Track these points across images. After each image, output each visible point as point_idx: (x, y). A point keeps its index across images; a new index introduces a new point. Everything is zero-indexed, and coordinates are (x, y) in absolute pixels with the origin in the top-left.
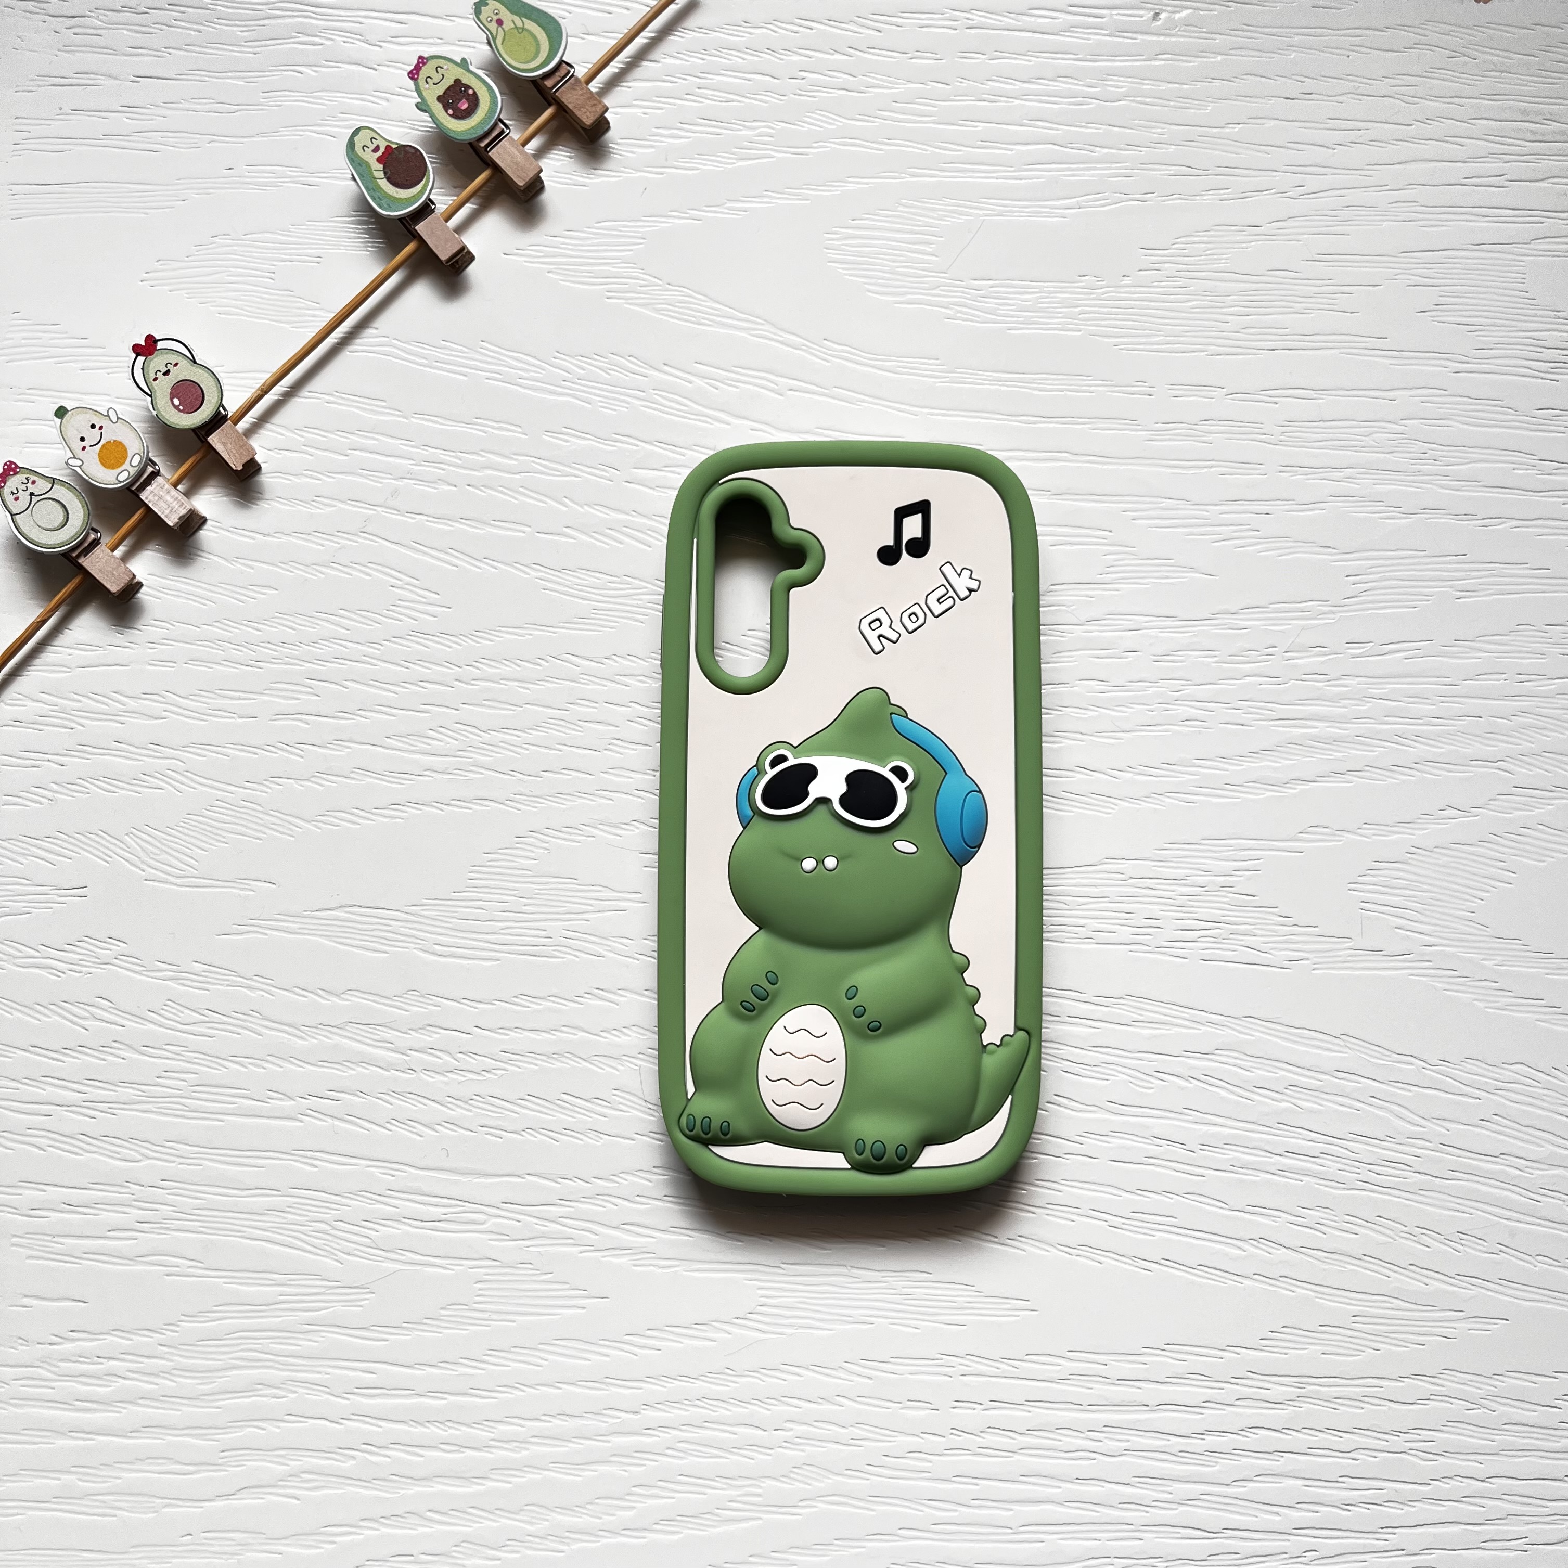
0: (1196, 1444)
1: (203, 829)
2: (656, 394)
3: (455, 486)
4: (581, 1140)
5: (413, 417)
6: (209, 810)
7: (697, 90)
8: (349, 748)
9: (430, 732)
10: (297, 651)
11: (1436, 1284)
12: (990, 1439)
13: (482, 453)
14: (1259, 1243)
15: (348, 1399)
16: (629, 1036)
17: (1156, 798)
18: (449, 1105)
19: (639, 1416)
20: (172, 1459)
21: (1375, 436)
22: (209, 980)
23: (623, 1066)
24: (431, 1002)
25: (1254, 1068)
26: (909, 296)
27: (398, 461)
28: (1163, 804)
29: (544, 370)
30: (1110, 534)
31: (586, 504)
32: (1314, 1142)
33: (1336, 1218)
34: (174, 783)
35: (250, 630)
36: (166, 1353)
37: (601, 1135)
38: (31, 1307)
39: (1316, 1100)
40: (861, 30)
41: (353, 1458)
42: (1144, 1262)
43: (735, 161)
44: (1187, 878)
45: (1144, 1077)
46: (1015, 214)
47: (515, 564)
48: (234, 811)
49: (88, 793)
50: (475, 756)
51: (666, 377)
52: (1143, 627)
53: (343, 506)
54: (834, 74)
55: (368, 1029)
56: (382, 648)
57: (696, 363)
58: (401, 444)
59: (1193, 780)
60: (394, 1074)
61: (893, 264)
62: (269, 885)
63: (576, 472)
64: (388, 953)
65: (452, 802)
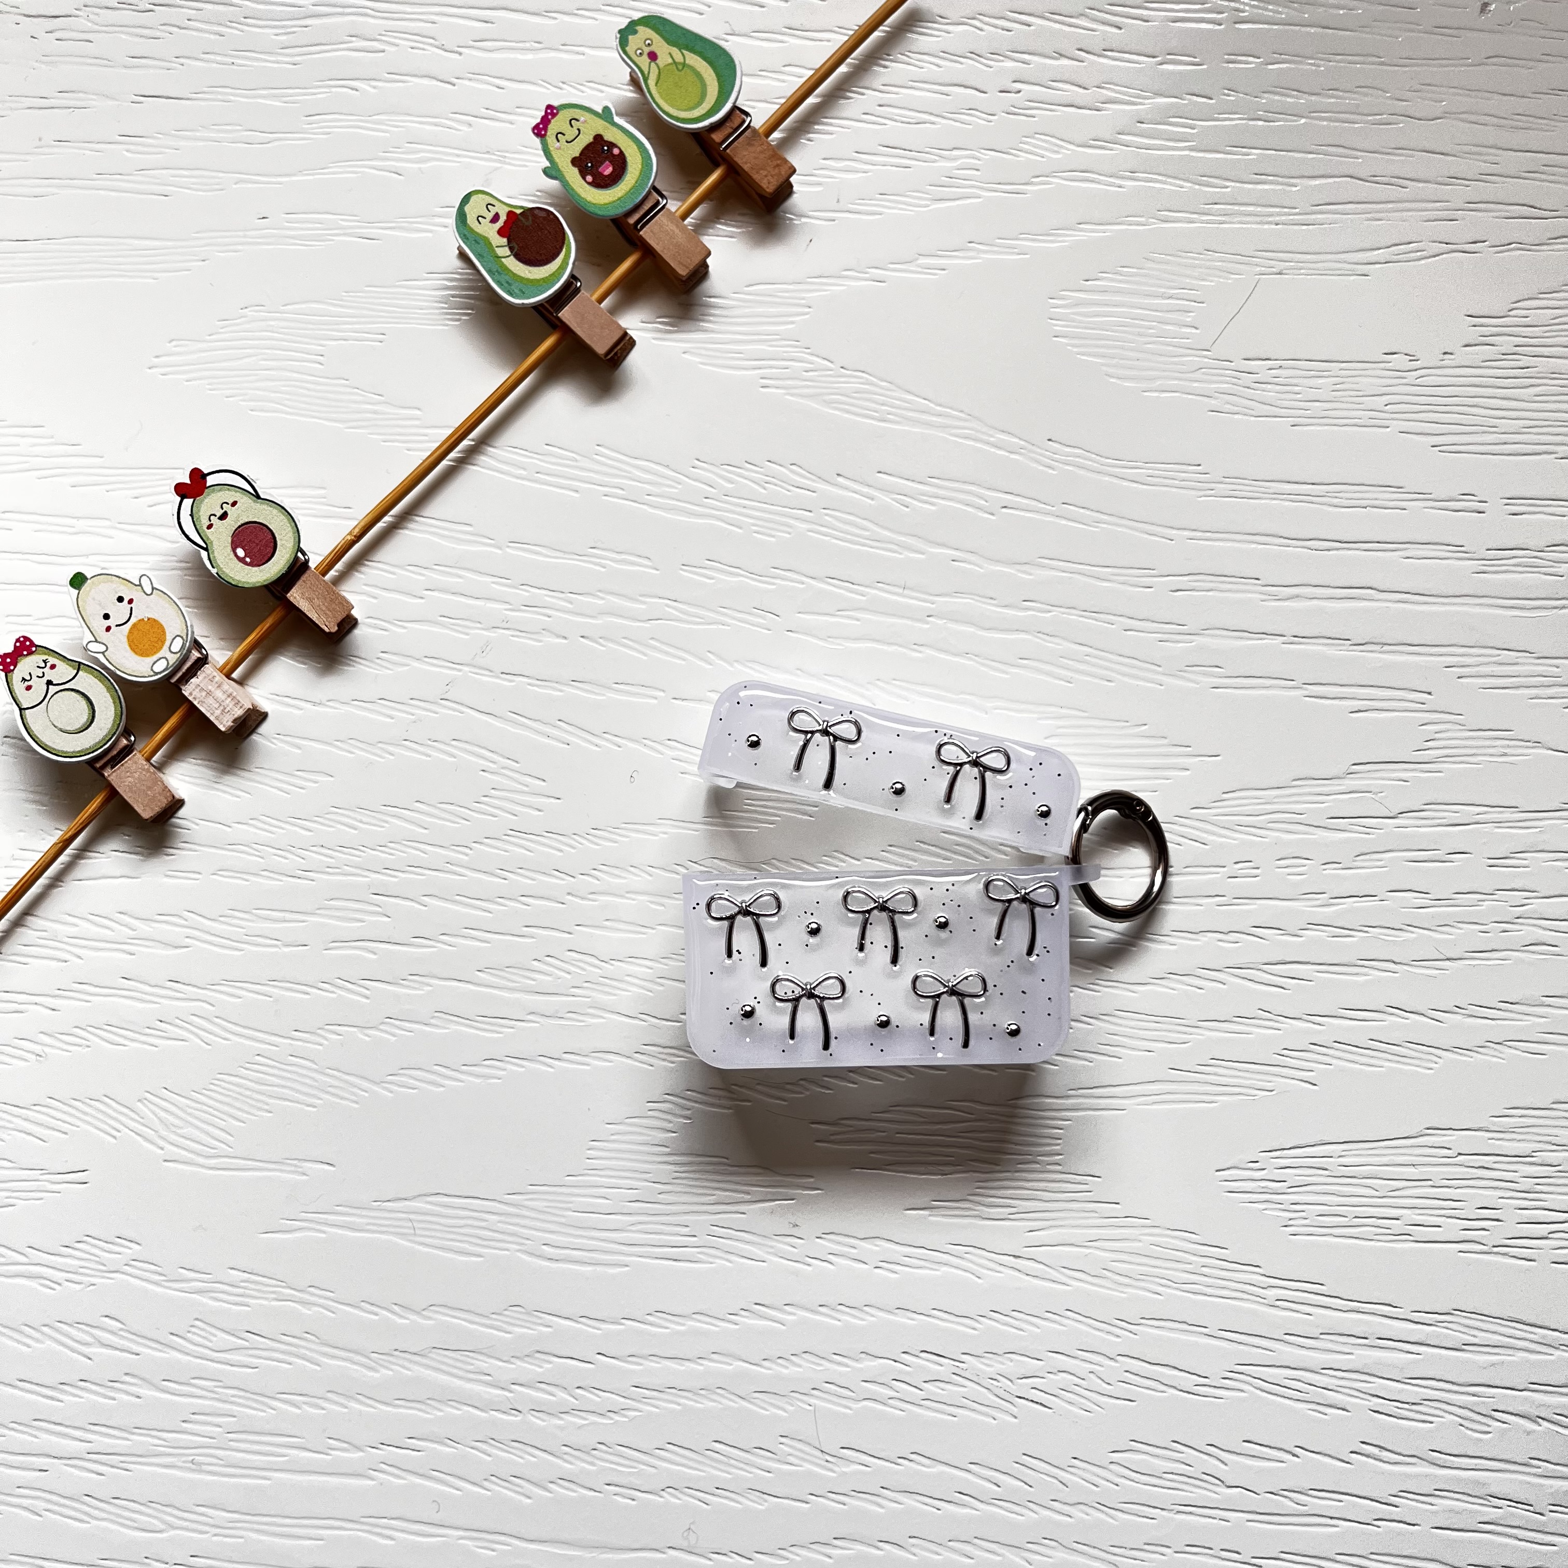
1: (239, 1093)
2: (827, 515)
3: (565, 638)
4: (738, 1502)
5: (508, 547)
6: (247, 1069)
7: (878, 108)
8: (429, 985)
9: (535, 963)
10: (359, 857)
13: (598, 593)
16: (800, 1366)
17: (1493, 1048)
18: (565, 1457)
22: (251, 1292)
23: (792, 1405)
24: (539, 1321)
26: (1159, 383)
27: (490, 605)
28: (1501, 1055)
29: (680, 483)
30: (1429, 697)
31: (736, 661)
34: (201, 1033)
35: (296, 829)
37: (765, 1496)
40: (1094, 26)
43: (929, 203)
44: (1534, 1154)
45: (1480, 1418)
46: (1302, 271)
47: (644, 741)
48: (279, 1069)
49: (88, 1047)
50: (594, 994)
51: (840, 492)
52: (1474, 821)
53: (416, 664)
54: (1060, 85)
55: (459, 1357)
56: (471, 852)
57: (879, 472)
58: (493, 583)
59: (1539, 1024)
60: (493, 1416)
61: (1139, 338)
62: (325, 1167)
63: (723, 619)
64: (481, 1256)
65: (566, 1056)
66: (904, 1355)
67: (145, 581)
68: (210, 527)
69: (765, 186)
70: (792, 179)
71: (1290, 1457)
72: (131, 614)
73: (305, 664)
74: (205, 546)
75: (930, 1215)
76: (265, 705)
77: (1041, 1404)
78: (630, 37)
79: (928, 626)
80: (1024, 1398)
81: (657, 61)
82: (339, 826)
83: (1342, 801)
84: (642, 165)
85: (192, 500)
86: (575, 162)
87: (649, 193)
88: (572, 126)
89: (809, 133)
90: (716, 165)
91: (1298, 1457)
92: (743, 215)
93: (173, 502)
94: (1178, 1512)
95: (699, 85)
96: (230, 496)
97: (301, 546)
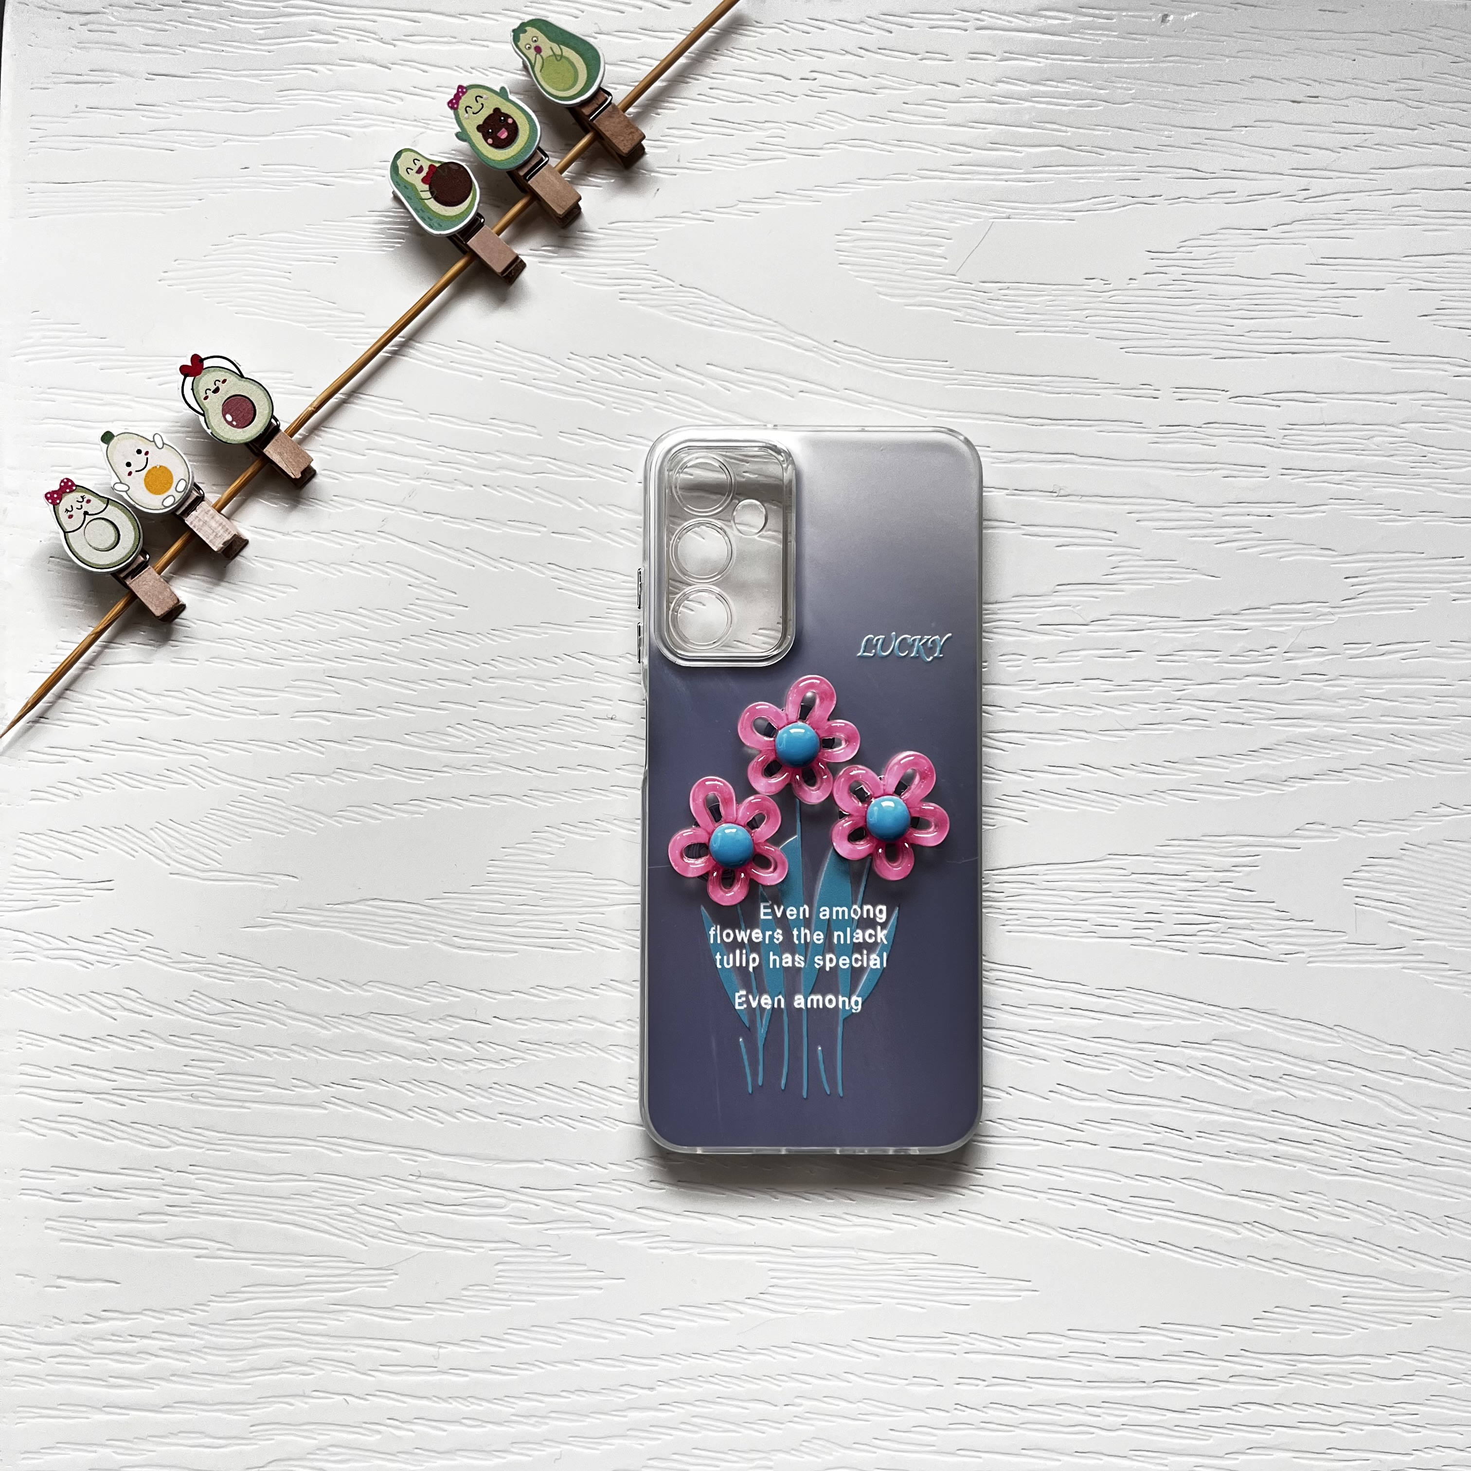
0: (1191, 1418)
1: (225, 824)
2: (668, 396)
3: (471, 486)
4: (598, 1127)
5: (430, 417)
6: (232, 806)
7: (710, 90)
8: (368, 744)
9: (448, 729)
10: (317, 649)
11: (1423, 1265)
12: (992, 1414)
13: (497, 453)
14: (1253, 1226)
15: (373, 1376)
17: (1158, 796)
18: (469, 1093)
19: (654, 1392)
20: (203, 1433)
21: (1375, 440)
22: (236, 971)
24: (451, 993)
25: (1251, 1058)
26: (919, 299)
27: (416, 461)
28: (1165, 801)
29: (558, 371)
30: (1115, 535)
31: (600, 505)
32: (1308, 1129)
33: (1326, 1203)
34: (198, 779)
35: (270, 627)
36: (197, 1332)
37: (617, 1122)
38: (65, 1288)
39: (1309, 1088)
40: (872, 31)
41: (379, 1432)
42: (1142, 1245)
44: (1187, 873)
45: (1143, 1067)
46: (1024, 217)
47: (531, 564)
48: (257, 806)
49: (113, 789)
50: (493, 753)
51: (678, 378)
52: (1147, 627)
53: (360, 505)
54: (845, 75)
55: (390, 1020)
56: (401, 646)
57: (708, 364)
58: (418, 444)
59: (1194, 778)
60: (415, 1063)
61: (902, 265)
62: (291, 879)
63: (590, 473)
64: (408, 945)
65: (471, 797)
67: (157, 438)
68: (206, 398)
69: (621, 148)
70: (644, 143)
71: (1004, 1095)
72: (147, 463)
74: (202, 412)
76: (246, 534)
78: (521, 35)
81: (542, 54)
82: (303, 626)
83: (1049, 612)
84: (530, 131)
85: (192, 378)
86: (479, 128)
87: (535, 153)
88: (477, 102)
89: (657, 108)
90: (587, 132)
91: (1010, 1094)
92: (608, 170)
93: (179, 379)
95: (572, 72)
96: (221, 375)
97: (274, 414)
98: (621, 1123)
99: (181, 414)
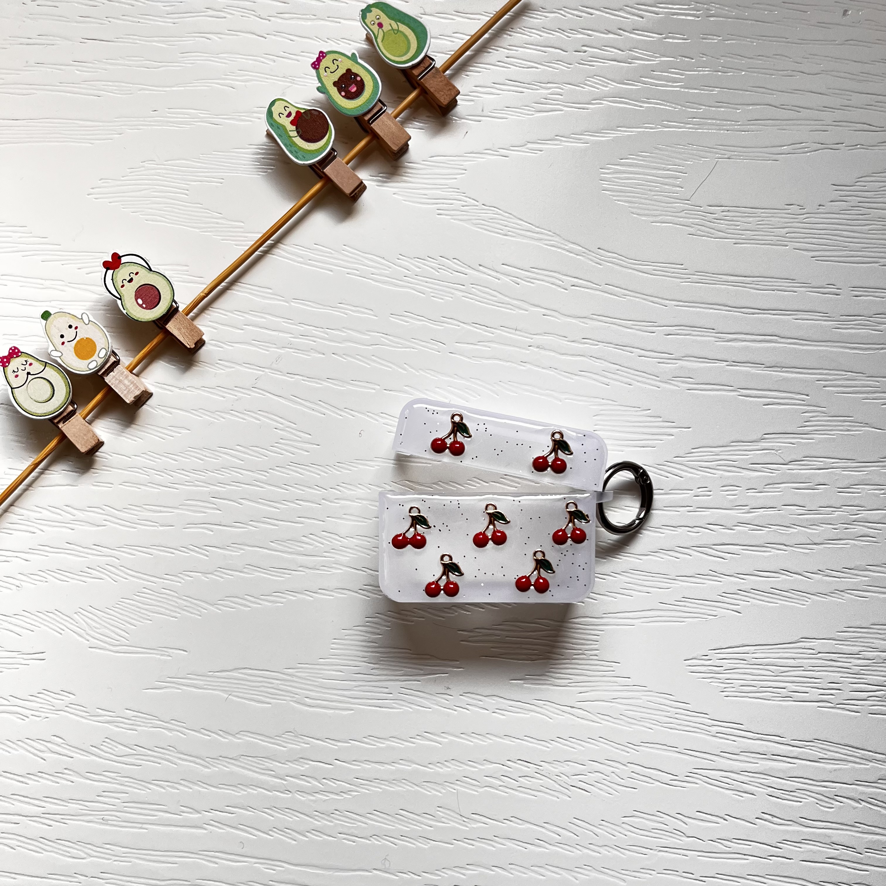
1: (133, 610)
2: (473, 288)
3: (324, 354)
4: (414, 844)
5: (292, 302)
6: (138, 596)
7: (506, 58)
8: (243, 549)
9: (304, 538)
10: (204, 476)
13: (343, 329)
16: (449, 767)
17: (839, 594)
18: (316, 818)
22: (138, 723)
23: (445, 790)
24: (303, 741)
26: (661, 217)
27: (281, 334)
28: (843, 598)
29: (390, 268)
30: (808, 397)
31: (420, 369)
34: (111, 575)
35: (168, 460)
37: (428, 840)
40: (629, 16)
43: (533, 113)
44: (860, 653)
45: (827, 799)
46: (742, 157)
47: (368, 413)
48: (158, 596)
49: (46, 582)
50: (337, 557)
51: (481, 275)
52: (831, 467)
53: (238, 367)
54: (608, 49)
55: (257, 761)
56: (268, 475)
57: (503, 264)
58: (283, 322)
59: (865, 581)
60: (275, 794)
61: (649, 192)
62: (182, 652)
63: (413, 345)
64: (270, 704)
65: (320, 591)
66: (508, 762)
67: (85, 317)
68: (123, 286)
69: (442, 101)
70: (457, 98)
71: (722, 820)
72: (76, 335)
73: (174, 366)
74: (119, 297)
75: (524, 683)
76: (151, 389)
77: (584, 790)
78: (368, 14)
79: (528, 352)
80: (575, 786)
81: (383, 28)
82: (193, 459)
83: (758, 455)
84: (373, 87)
85: (112, 271)
86: (335, 84)
87: (376, 103)
88: (334, 63)
89: (467, 71)
90: (415, 88)
91: (726, 820)
92: (429, 117)
93: (102, 272)
94: (660, 851)
95: (406, 43)
96: (135, 269)
97: (175, 299)
98: (432, 842)
99: (102, 296)
